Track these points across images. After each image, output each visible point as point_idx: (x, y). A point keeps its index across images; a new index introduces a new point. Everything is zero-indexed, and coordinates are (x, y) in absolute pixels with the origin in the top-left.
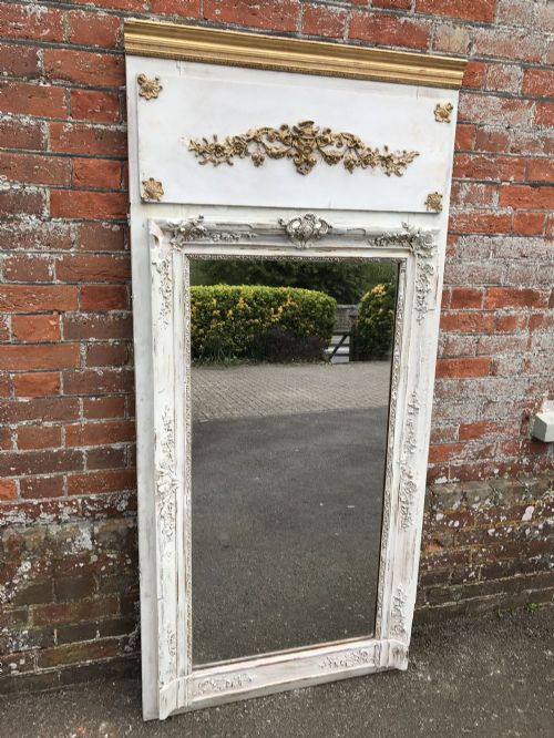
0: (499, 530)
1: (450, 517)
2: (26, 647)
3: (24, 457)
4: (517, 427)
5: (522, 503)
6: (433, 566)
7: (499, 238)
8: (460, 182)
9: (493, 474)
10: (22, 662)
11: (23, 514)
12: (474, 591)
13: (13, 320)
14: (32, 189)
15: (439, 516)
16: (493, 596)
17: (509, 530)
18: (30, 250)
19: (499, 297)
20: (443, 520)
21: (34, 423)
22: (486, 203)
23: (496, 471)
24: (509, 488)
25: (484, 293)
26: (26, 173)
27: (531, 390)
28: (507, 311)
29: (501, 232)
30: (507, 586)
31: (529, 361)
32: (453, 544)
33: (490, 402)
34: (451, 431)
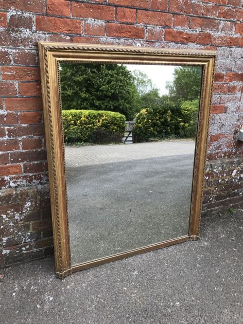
0: (223, 180)
1: (205, 175)
2: (29, 240)
3: (25, 153)
4: (232, 136)
5: (232, 168)
7: (234, 48)
8: (220, 20)
9: (221, 157)
10: (28, 247)
11: (25, 181)
12: (212, 206)
13: (19, 85)
14: (27, 15)
16: (218, 208)
17: (227, 180)
18: (27, 48)
19: (231, 77)
21: (30, 137)
22: (230, 31)
23: (223, 155)
24: (228, 162)
25: (225, 75)
26: (24, 6)
27: (239, 119)
28: (233, 83)
29: (234, 46)
30: (223, 203)
31: (240, 107)
32: (205, 187)
33: (223, 125)
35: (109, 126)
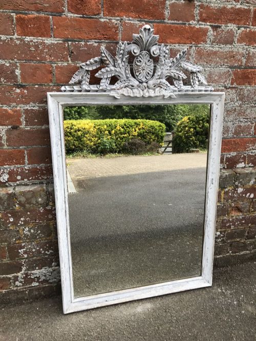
1: (247, 191)
6: (235, 226)
15: (240, 190)
20: (242, 193)
32: (249, 211)
34: (249, 127)
35: (145, 135)
